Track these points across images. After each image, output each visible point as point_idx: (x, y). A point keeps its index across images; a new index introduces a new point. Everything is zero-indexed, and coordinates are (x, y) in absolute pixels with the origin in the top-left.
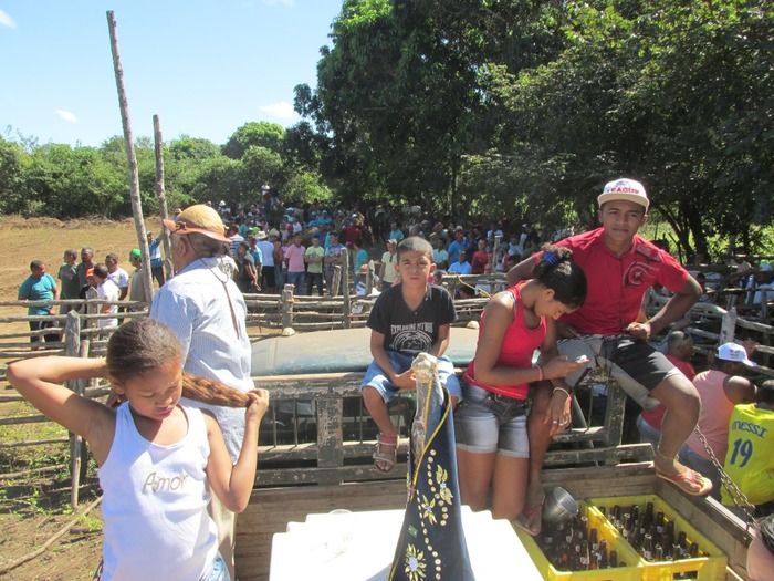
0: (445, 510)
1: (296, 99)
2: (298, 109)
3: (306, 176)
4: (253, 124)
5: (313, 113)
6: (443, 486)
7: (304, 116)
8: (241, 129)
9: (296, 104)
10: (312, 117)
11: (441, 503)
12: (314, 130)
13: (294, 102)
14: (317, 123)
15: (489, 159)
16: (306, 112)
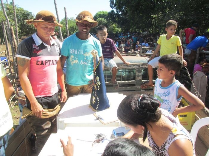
0: (99, 86)
1: (110, 4)
2: (111, 7)
3: (114, 25)
4: (100, 12)
5: (115, 8)
6: (98, 81)
7: (113, 9)
8: (97, 13)
9: (111, 5)
10: (115, 9)
11: (98, 85)
12: (115, 12)
13: (110, 5)
14: (116, 10)
15: (159, 16)
16: (113, 7)
